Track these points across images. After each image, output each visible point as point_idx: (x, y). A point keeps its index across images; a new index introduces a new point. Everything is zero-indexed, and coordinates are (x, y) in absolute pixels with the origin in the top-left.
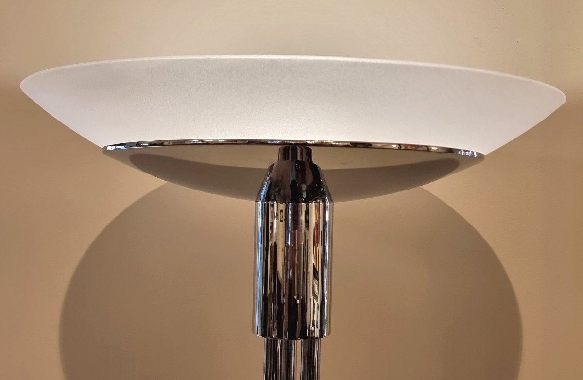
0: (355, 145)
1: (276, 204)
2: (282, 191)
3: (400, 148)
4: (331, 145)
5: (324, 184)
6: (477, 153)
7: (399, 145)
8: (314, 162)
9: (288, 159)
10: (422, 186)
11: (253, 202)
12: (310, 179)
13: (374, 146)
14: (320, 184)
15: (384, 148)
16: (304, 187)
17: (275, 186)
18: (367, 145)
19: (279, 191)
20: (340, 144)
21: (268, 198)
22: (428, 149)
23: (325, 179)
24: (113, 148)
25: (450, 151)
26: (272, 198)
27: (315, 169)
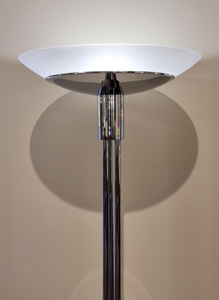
0: (129, 72)
1: (104, 95)
2: (106, 91)
3: (144, 73)
4: (122, 73)
5: (121, 88)
6: (171, 75)
7: (144, 72)
8: (117, 80)
9: (108, 79)
10: (155, 89)
11: (97, 96)
12: (116, 86)
13: (135, 72)
14: (119, 88)
15: (139, 73)
16: (114, 89)
17: (104, 89)
18: (133, 72)
19: (105, 91)
20: (125, 72)
21: (102, 94)
22: (154, 73)
23: (121, 85)
24: (49, 77)
25: (162, 74)
26: (103, 94)
27: (117, 82)
